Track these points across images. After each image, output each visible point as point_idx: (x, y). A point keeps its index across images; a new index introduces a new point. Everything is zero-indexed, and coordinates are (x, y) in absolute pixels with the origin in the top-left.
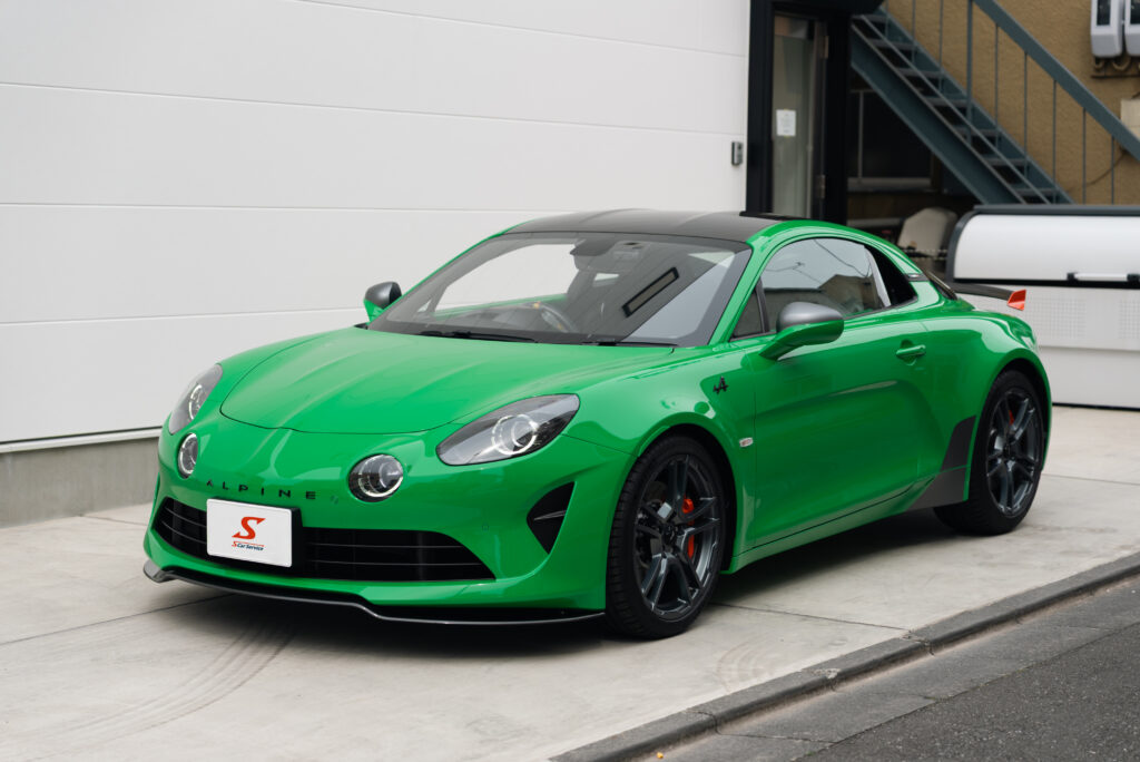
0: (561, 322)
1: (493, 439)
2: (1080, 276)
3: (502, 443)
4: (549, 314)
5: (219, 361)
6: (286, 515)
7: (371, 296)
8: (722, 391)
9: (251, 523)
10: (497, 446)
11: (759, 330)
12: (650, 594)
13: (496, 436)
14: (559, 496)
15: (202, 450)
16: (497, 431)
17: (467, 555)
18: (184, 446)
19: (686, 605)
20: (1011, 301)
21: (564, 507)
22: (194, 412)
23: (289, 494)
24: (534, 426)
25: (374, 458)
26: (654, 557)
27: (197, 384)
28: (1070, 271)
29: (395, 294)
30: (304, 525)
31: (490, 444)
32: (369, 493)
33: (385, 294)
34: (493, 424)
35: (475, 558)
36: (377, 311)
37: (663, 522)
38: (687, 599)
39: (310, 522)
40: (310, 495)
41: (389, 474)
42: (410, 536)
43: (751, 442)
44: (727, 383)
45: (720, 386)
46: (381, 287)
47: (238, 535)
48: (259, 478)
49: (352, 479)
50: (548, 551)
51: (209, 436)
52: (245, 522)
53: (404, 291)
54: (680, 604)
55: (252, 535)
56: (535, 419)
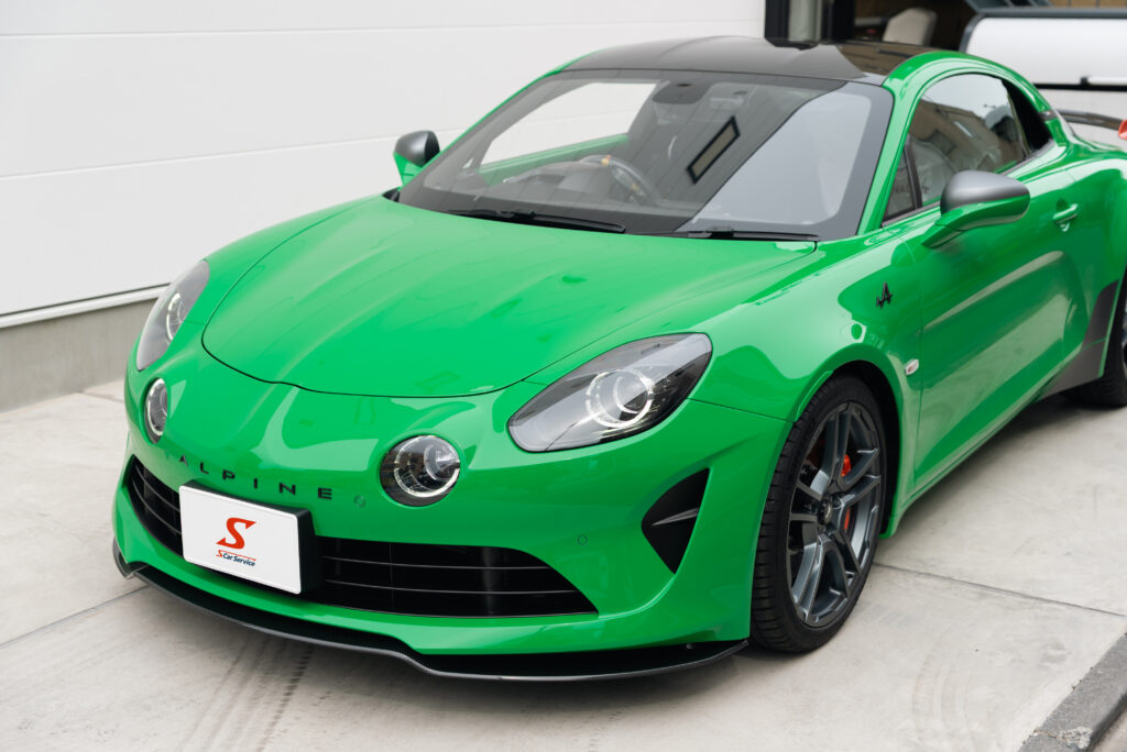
0: (638, 183)
1: (588, 402)
2: (1093, 80)
3: (603, 410)
4: (621, 172)
5: (206, 255)
6: (290, 522)
7: (402, 150)
8: (886, 302)
9: (239, 527)
10: (597, 413)
11: (910, 205)
12: (803, 602)
13: (592, 398)
14: (690, 490)
15: (174, 403)
16: (594, 392)
17: (553, 578)
18: (152, 392)
19: (841, 598)
20: (1122, 131)
21: (696, 503)
22: (174, 328)
23: (293, 490)
24: (648, 384)
25: (416, 439)
26: (806, 547)
27: (175, 293)
28: (1083, 75)
29: (432, 149)
30: (317, 534)
31: (585, 413)
32: (410, 492)
33: (419, 146)
34: (586, 382)
35: (563, 582)
36: (411, 168)
37: (819, 499)
38: (842, 588)
39: (326, 528)
40: (323, 493)
41: (439, 460)
42: (473, 554)
43: (917, 366)
44: (890, 291)
45: (881, 296)
46: (414, 137)
47: (222, 542)
48: (252, 453)
49: (386, 468)
50: (674, 570)
51: (183, 383)
52: (231, 523)
53: (443, 146)
54: (834, 596)
55: (240, 543)
56: (647, 373)
